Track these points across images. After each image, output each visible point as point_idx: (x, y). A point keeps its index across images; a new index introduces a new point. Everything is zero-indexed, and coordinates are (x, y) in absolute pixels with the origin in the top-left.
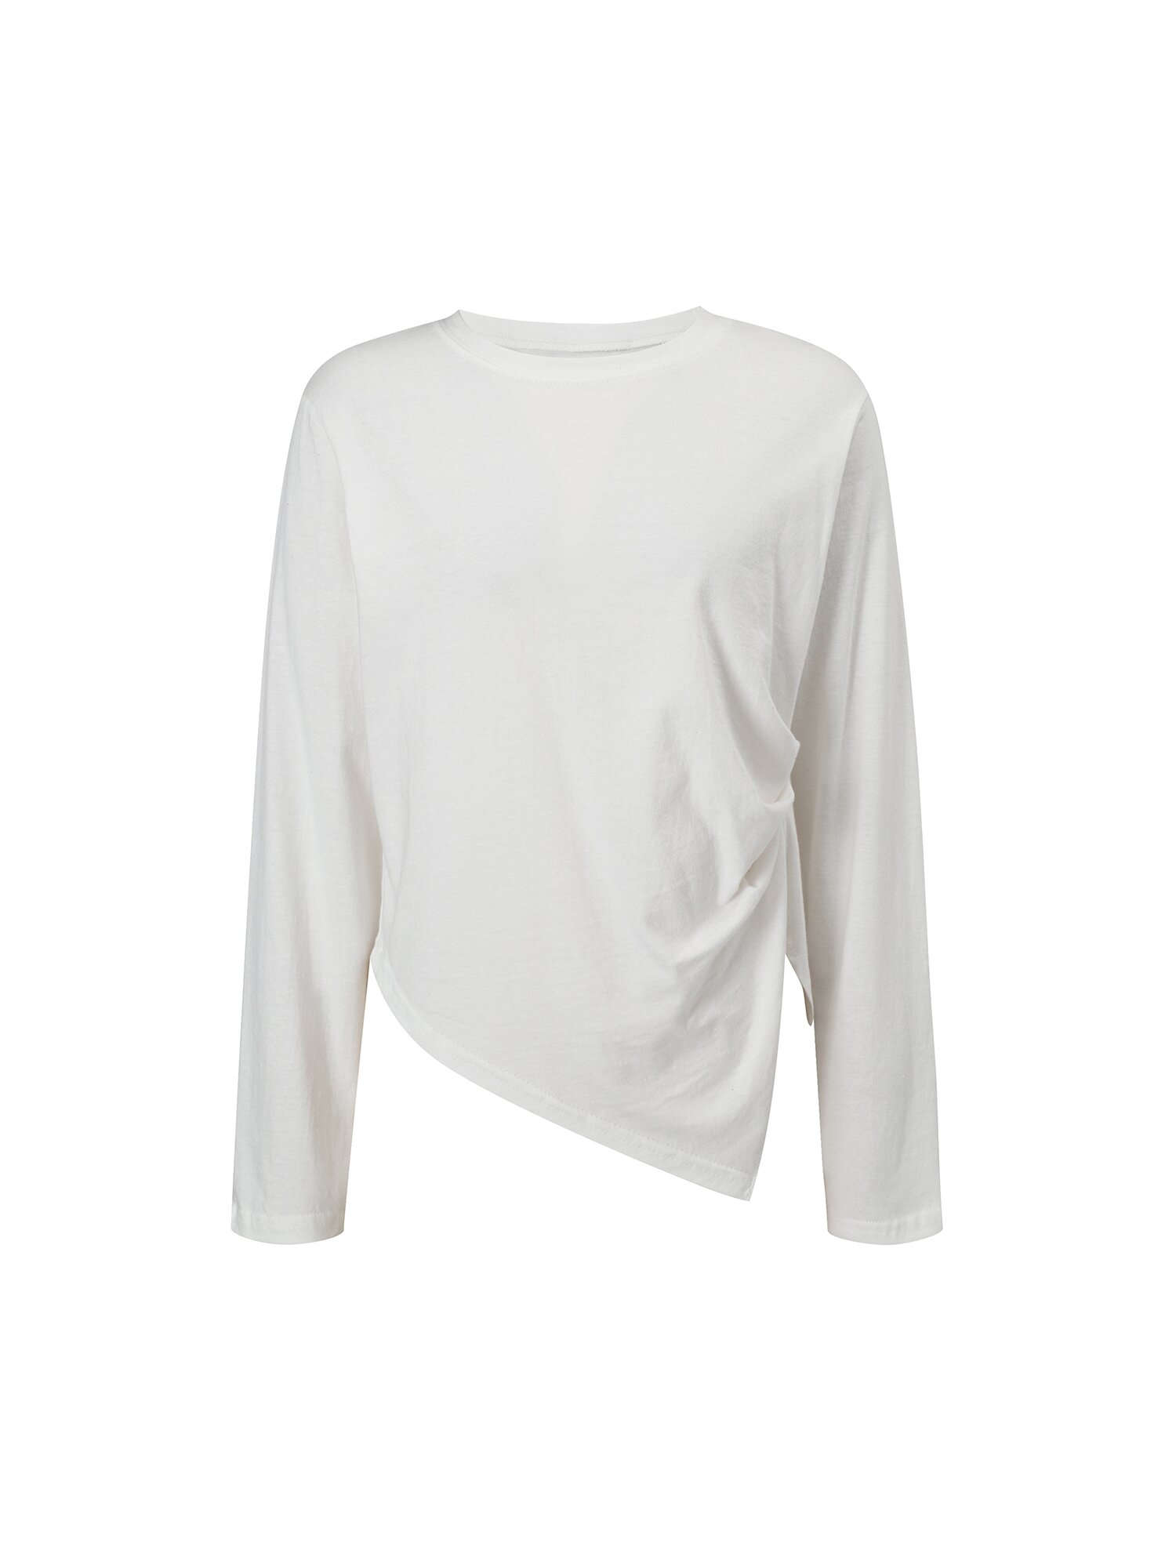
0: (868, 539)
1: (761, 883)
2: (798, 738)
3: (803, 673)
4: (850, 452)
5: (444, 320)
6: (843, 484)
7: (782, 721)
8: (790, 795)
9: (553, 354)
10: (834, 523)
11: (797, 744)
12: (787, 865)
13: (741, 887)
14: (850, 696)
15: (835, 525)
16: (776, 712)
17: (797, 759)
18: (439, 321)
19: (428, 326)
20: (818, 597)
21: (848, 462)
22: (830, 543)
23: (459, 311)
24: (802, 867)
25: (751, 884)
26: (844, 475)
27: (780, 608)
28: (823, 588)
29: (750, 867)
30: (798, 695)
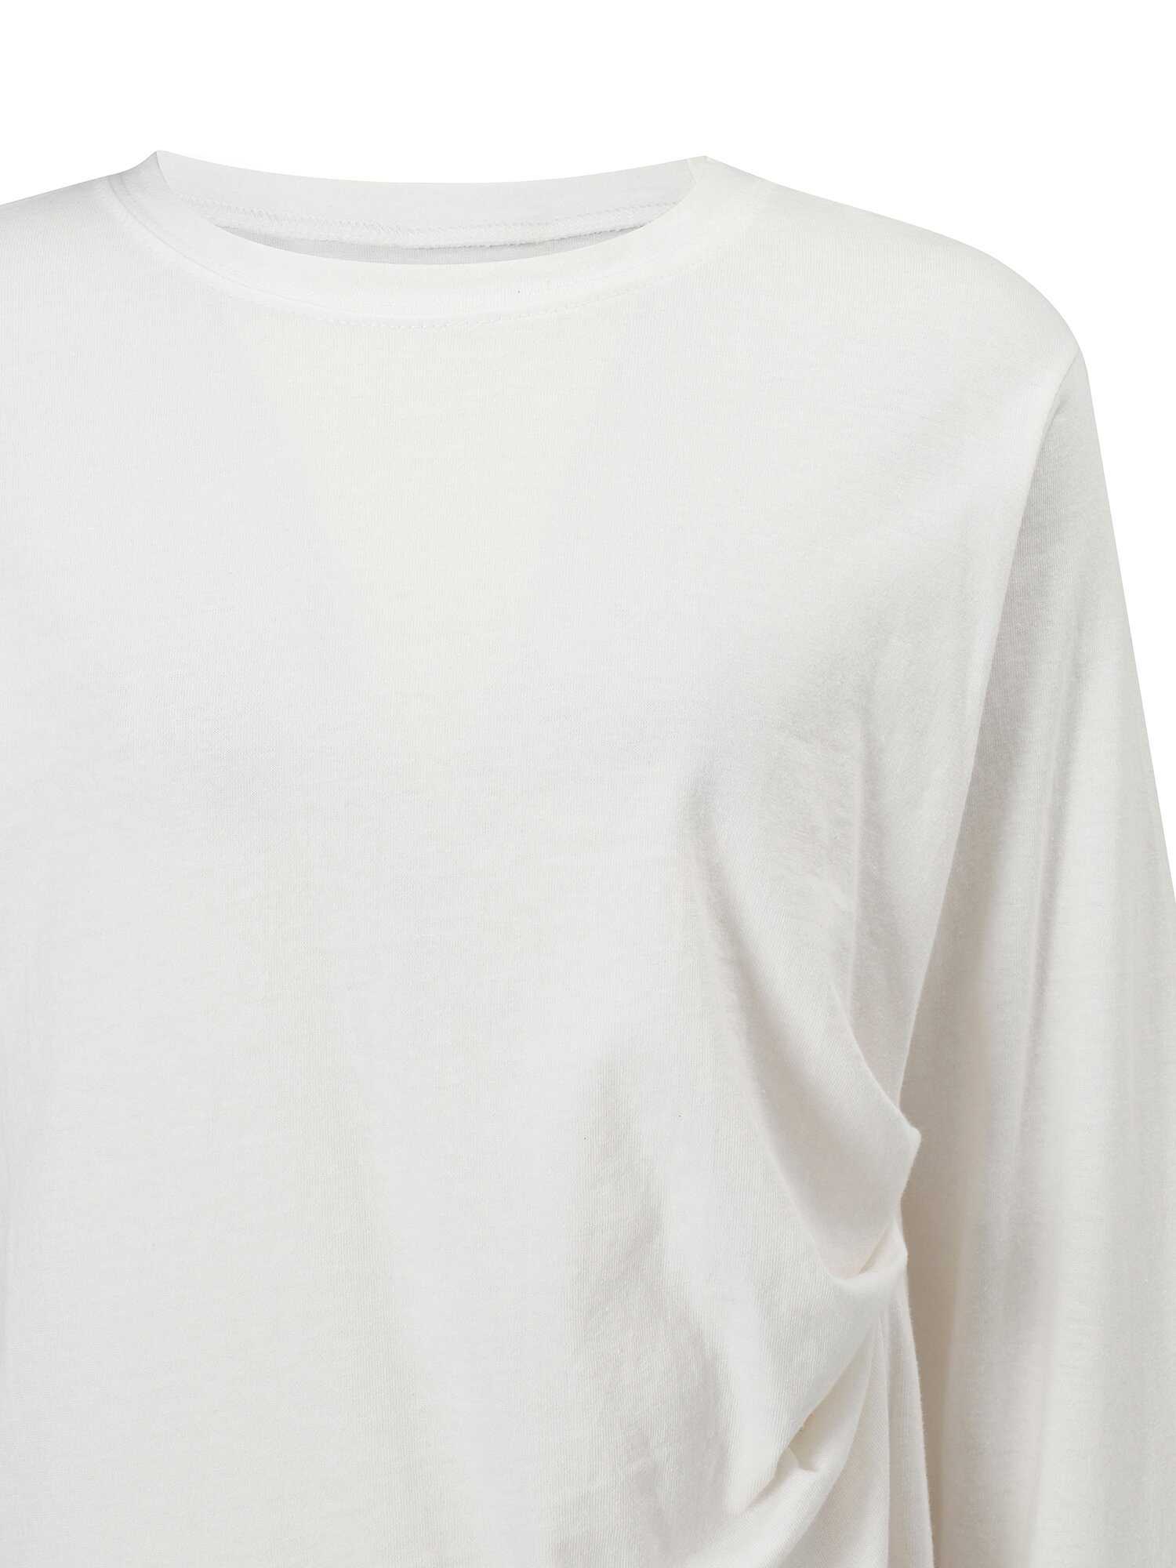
0: (1077, 673)
1: (829, 1460)
2: (915, 1121)
3: (930, 969)
4: (1036, 480)
5: (121, 176)
6: (1021, 551)
7: (876, 1085)
8: (897, 1253)
9: (368, 252)
10: (999, 638)
11: (913, 1137)
12: (891, 1416)
13: (781, 1471)
14: (1038, 1022)
15: (1001, 643)
16: (864, 1064)
17: (913, 1174)
18: (109, 178)
19: (84, 188)
20: (963, 802)
21: (1030, 503)
22: (991, 682)
23: (155, 153)
24: (926, 1408)
25: (806, 1464)
26: (1022, 531)
27: (875, 826)
28: (976, 779)
29: (801, 1425)
30: (917, 1022)
